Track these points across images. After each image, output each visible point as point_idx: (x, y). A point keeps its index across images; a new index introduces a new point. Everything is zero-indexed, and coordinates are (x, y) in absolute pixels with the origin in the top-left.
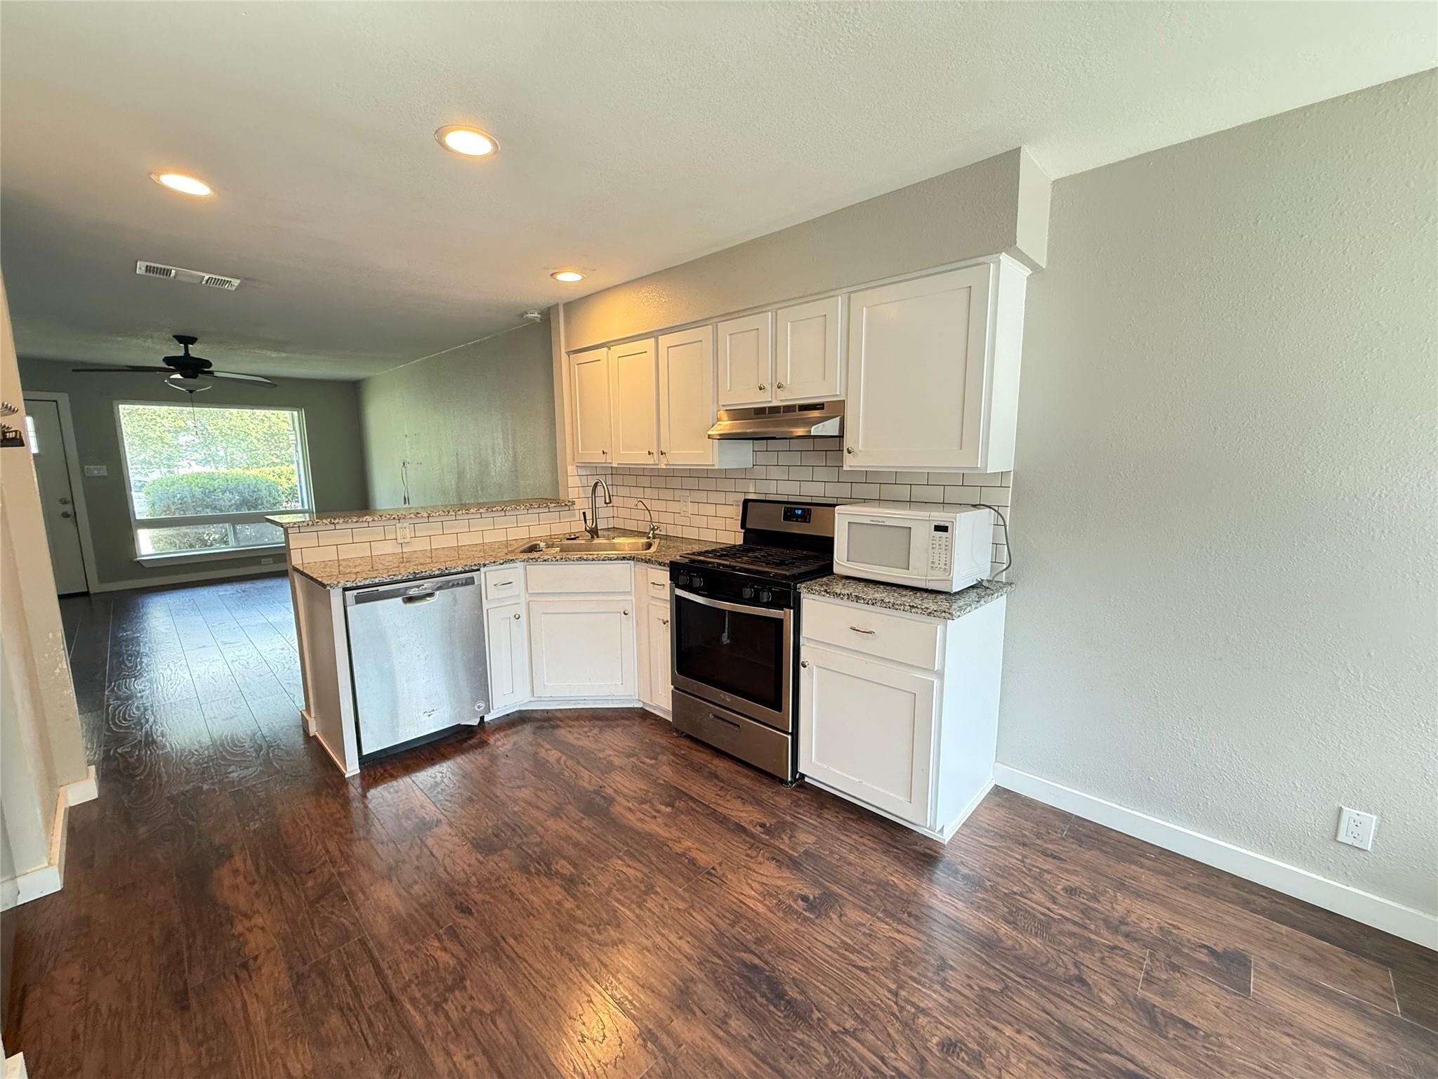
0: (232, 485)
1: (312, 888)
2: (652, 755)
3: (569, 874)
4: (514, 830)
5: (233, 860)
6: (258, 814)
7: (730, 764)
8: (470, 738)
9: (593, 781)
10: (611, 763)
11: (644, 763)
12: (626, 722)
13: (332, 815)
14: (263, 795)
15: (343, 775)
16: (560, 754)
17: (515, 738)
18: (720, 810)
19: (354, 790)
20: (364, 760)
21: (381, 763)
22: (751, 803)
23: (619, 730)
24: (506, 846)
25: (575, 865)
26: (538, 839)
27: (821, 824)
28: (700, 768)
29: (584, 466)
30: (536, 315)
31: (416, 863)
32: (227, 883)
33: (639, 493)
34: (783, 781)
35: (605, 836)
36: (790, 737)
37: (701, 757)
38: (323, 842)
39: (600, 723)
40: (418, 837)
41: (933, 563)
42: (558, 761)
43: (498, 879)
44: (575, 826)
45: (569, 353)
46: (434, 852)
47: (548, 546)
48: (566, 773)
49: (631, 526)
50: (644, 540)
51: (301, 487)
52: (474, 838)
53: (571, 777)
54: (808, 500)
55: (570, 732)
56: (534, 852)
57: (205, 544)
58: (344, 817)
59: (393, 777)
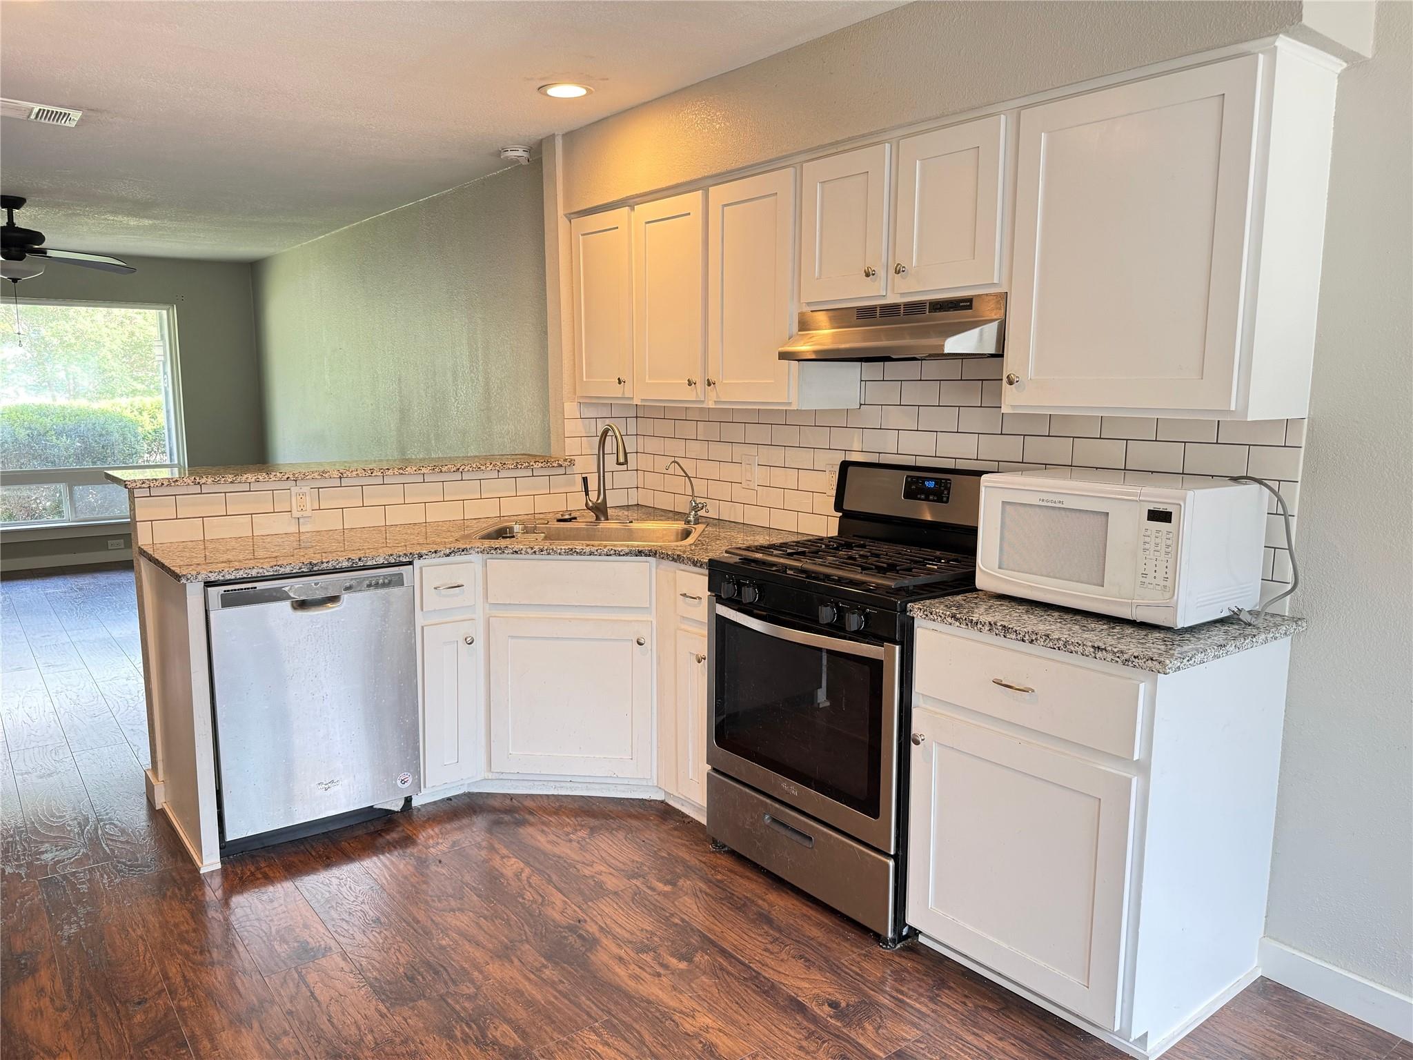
0: (70, 424)
1: (141, 1025)
2: (669, 877)
3: (512, 1045)
4: (437, 973)
5: (37, 975)
6: (76, 915)
7: (795, 902)
8: (388, 831)
9: (569, 911)
10: (600, 885)
11: (653, 889)
12: (635, 823)
13: (176, 925)
14: (84, 888)
15: (197, 870)
16: (522, 865)
17: (457, 836)
18: (768, 974)
19: (213, 892)
20: (227, 849)
21: (253, 857)
22: (820, 969)
23: (621, 835)
24: (423, 996)
25: (524, 1034)
26: (472, 990)
27: (933, 1011)
28: (745, 905)
29: (589, 402)
30: (520, 153)
31: (289, 1006)
32: (27, 1005)
33: (677, 448)
34: (879, 938)
35: (576, 997)
36: (891, 863)
37: (748, 886)
38: (161, 962)
39: (593, 822)
40: (296, 968)
41: (1145, 575)
42: (518, 876)
43: (405, 1042)
44: (532, 976)
45: (570, 216)
46: (317, 993)
47: (527, 531)
48: (528, 896)
49: (665, 502)
50: (680, 525)
51: (169, 430)
52: (376, 979)
53: (534, 901)
54: (949, 464)
55: (543, 831)
56: (464, 1009)
57: (31, 514)
58: (195, 931)
59: (269, 880)
